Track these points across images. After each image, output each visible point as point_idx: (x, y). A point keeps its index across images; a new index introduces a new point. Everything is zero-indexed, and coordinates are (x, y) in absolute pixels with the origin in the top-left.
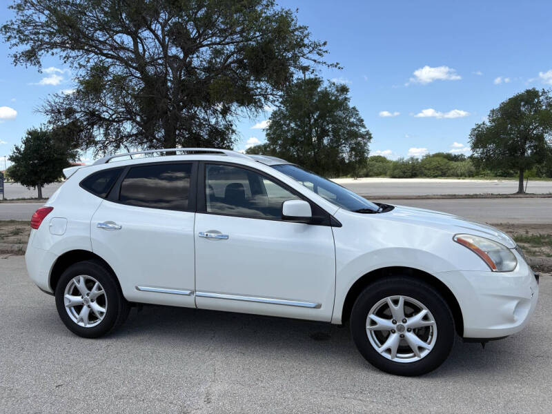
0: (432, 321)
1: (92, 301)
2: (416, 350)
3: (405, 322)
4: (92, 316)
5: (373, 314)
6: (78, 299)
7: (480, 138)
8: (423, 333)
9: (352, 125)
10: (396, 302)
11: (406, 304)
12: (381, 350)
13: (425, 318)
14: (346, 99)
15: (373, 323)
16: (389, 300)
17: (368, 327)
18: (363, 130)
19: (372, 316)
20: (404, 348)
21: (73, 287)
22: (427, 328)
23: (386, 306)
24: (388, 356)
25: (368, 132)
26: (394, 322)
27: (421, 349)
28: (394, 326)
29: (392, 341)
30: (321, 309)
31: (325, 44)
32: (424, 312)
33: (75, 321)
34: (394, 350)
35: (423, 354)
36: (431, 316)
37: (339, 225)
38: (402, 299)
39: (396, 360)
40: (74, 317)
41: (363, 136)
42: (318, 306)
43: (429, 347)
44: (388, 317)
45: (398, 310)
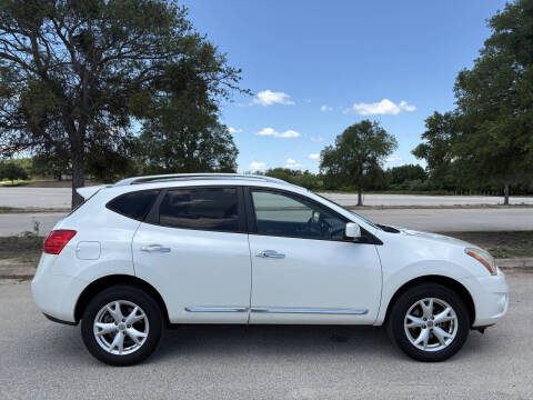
0: (454, 316)
2: (442, 340)
3: (433, 318)
5: (410, 314)
6: (111, 325)
8: (446, 326)
9: (222, 140)
10: (427, 303)
11: (435, 304)
12: (415, 343)
13: (449, 314)
15: (409, 321)
16: (422, 302)
17: (406, 325)
18: (230, 146)
19: (408, 316)
22: (449, 322)
23: (419, 307)
24: (422, 348)
25: (235, 149)
26: (425, 320)
27: (446, 338)
28: (426, 323)
29: (424, 335)
30: (368, 314)
31: (240, 71)
32: (448, 310)
33: (108, 350)
34: (426, 342)
35: (448, 343)
36: (453, 312)
37: (380, 243)
38: (432, 300)
39: (428, 350)
41: (230, 152)
42: (366, 312)
43: (451, 337)
44: (420, 316)
45: (428, 309)
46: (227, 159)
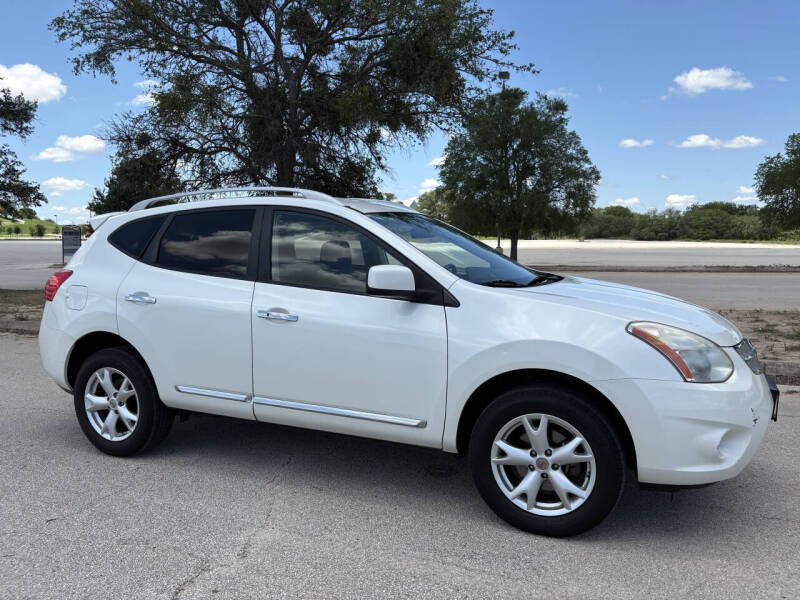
0: (589, 456)
1: (121, 404)
2: (564, 497)
3: (549, 453)
4: (121, 426)
5: (502, 439)
6: (102, 400)
7: (773, 179)
8: (576, 473)
9: (571, 158)
10: (536, 423)
11: (551, 427)
12: (512, 494)
13: (580, 449)
14: (562, 120)
15: (502, 453)
16: (525, 419)
17: (494, 459)
18: (586, 166)
19: (500, 443)
20: (547, 494)
21: (96, 385)
22: (583, 465)
23: (521, 430)
24: (523, 506)
25: (594, 169)
26: (533, 455)
27: (572, 496)
28: (533, 460)
29: (530, 482)
30: (427, 429)
31: (511, 35)
32: (578, 440)
33: (99, 431)
34: (532, 496)
35: (575, 505)
36: (587, 447)
37: (455, 304)
38: (544, 419)
39: (535, 511)
40: (97, 426)
41: (585, 175)
42: (423, 425)
43: (584, 494)
44: (525, 445)
45: (538, 435)
46: (580, 187)
